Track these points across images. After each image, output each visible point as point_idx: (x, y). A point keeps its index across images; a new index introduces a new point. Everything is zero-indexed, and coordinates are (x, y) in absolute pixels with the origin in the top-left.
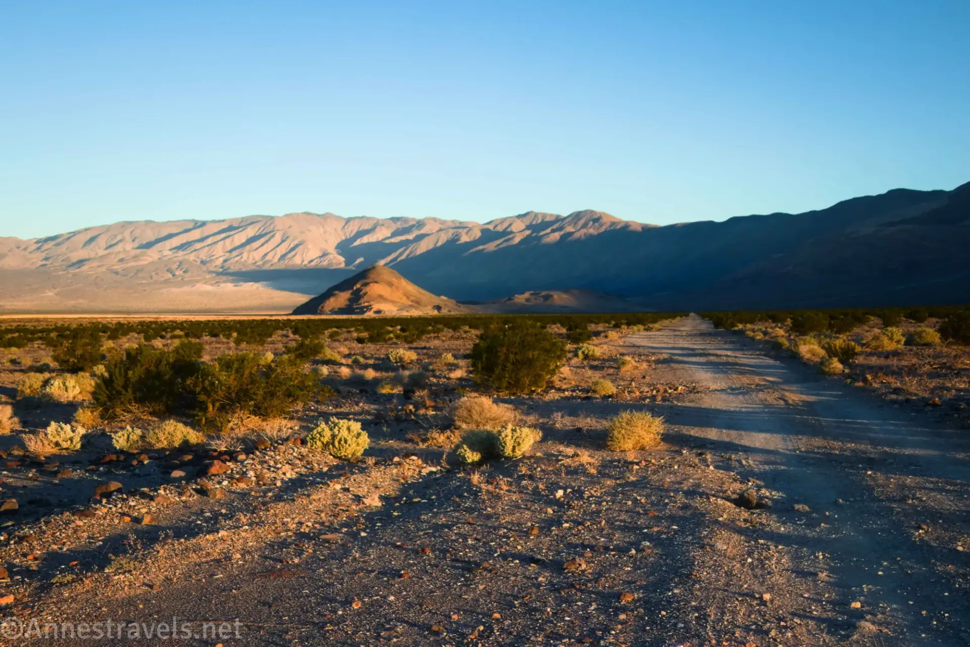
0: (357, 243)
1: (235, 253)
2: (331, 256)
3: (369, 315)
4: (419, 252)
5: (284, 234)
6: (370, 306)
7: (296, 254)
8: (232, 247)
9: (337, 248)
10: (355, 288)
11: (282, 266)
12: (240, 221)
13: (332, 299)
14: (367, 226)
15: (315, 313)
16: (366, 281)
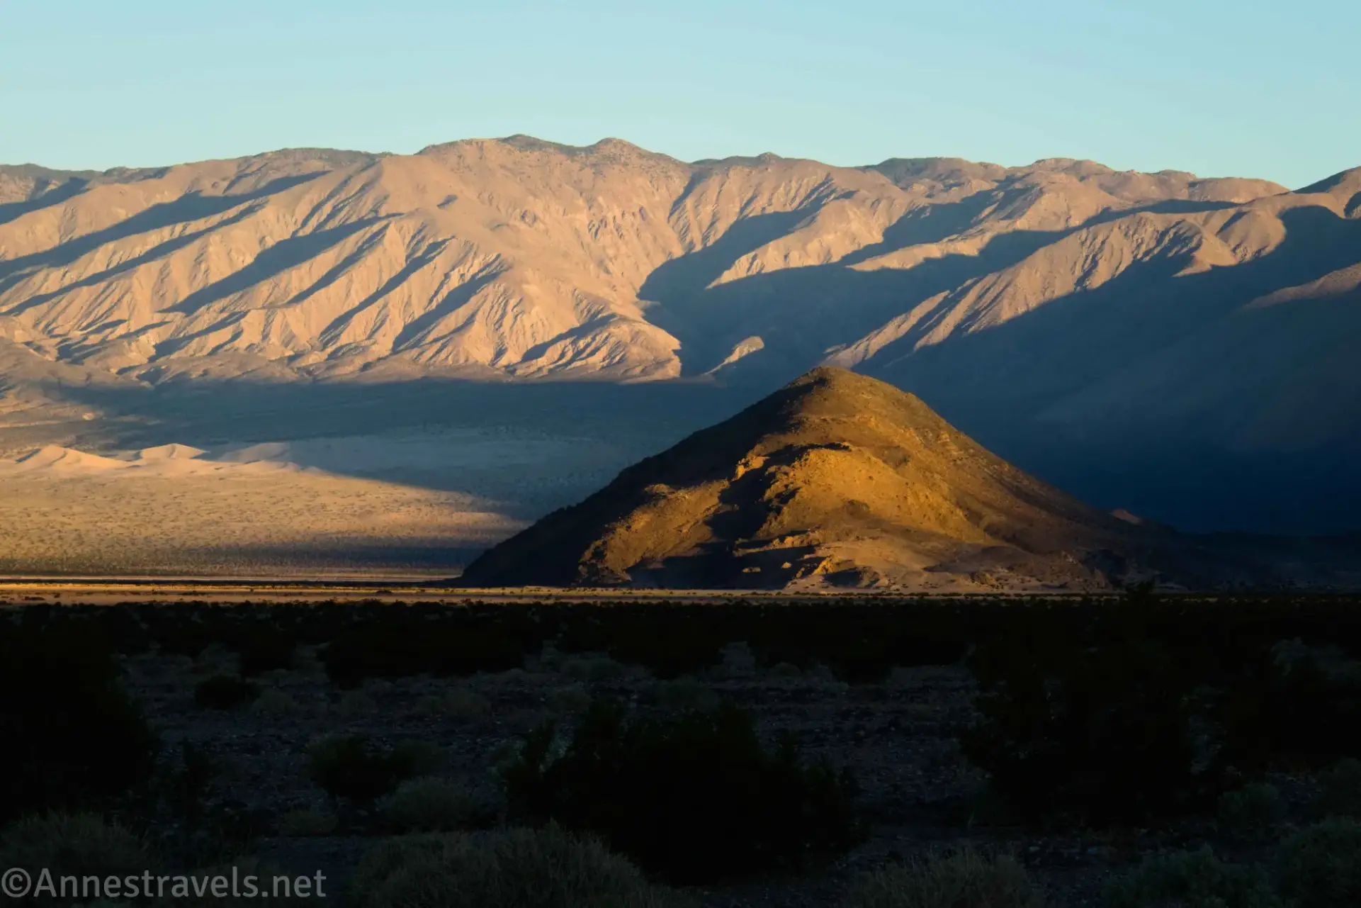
0: (739, 270)
1: (208, 315)
2: (620, 332)
3: (811, 585)
4: (1006, 312)
5: (418, 237)
6: (810, 548)
7: (470, 321)
8: (198, 286)
9: (642, 294)
10: (741, 471)
11: (409, 366)
12: (232, 172)
13: (641, 520)
14: (779, 199)
15: (566, 578)
16: (790, 439)
